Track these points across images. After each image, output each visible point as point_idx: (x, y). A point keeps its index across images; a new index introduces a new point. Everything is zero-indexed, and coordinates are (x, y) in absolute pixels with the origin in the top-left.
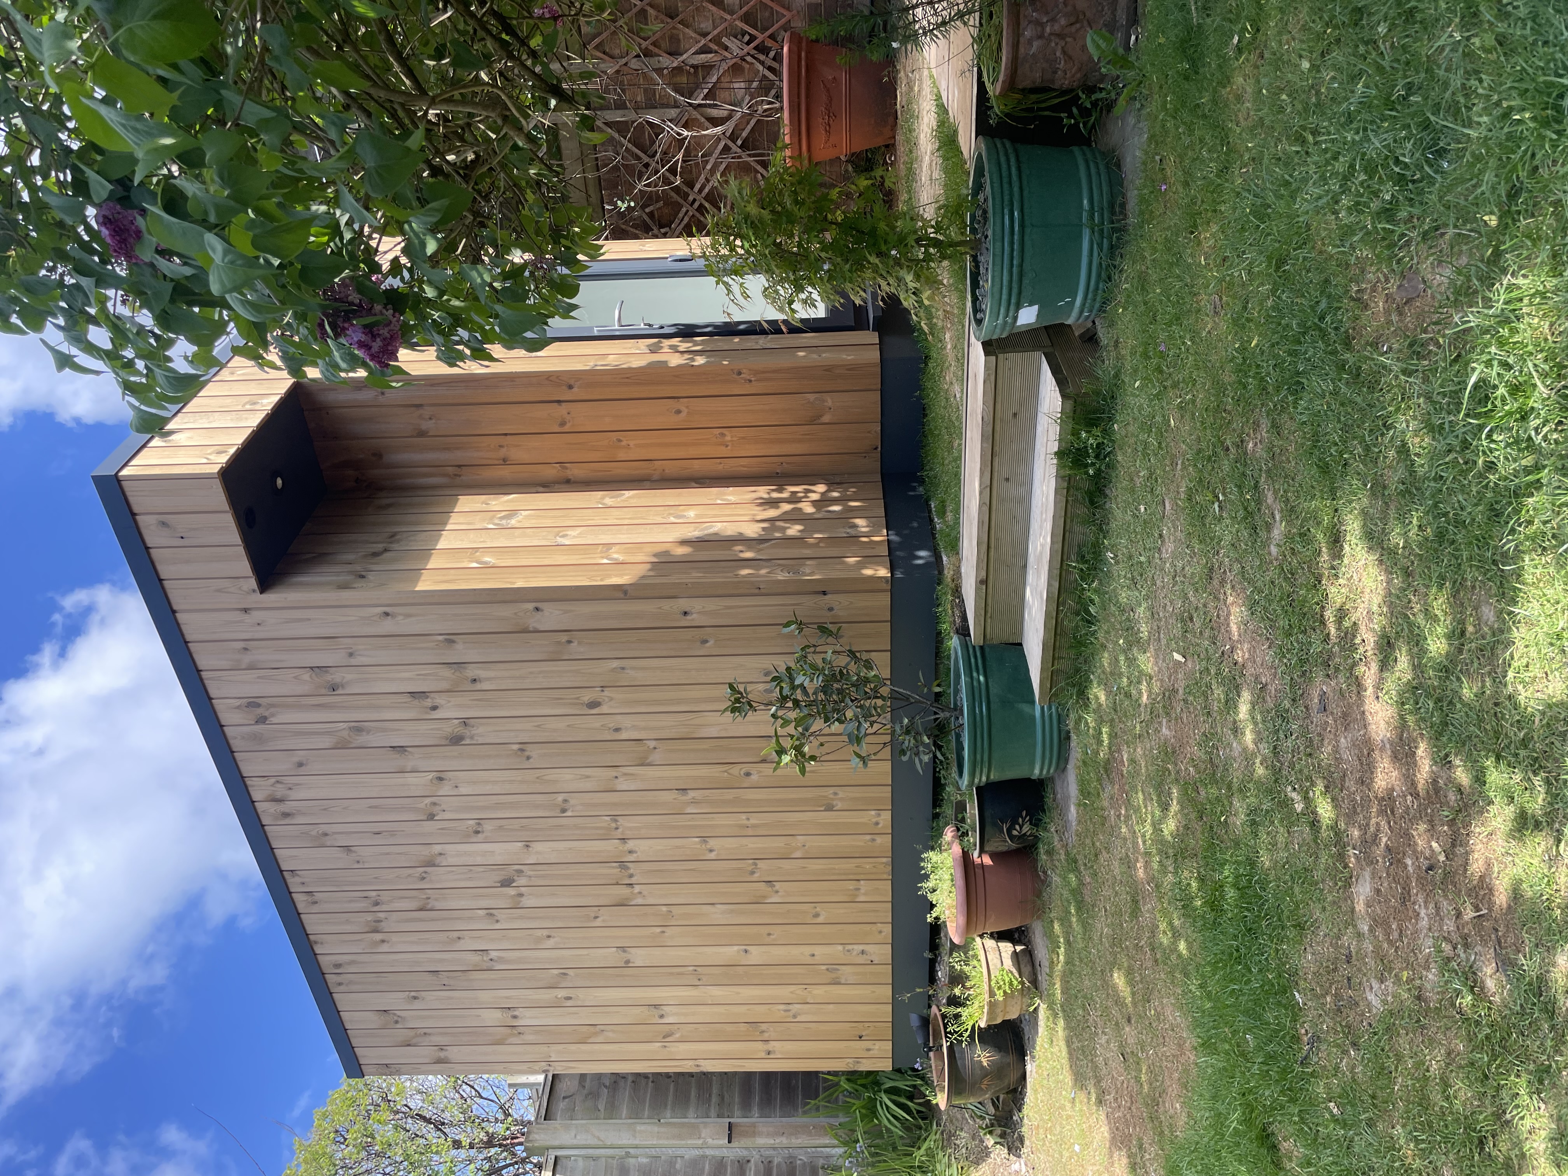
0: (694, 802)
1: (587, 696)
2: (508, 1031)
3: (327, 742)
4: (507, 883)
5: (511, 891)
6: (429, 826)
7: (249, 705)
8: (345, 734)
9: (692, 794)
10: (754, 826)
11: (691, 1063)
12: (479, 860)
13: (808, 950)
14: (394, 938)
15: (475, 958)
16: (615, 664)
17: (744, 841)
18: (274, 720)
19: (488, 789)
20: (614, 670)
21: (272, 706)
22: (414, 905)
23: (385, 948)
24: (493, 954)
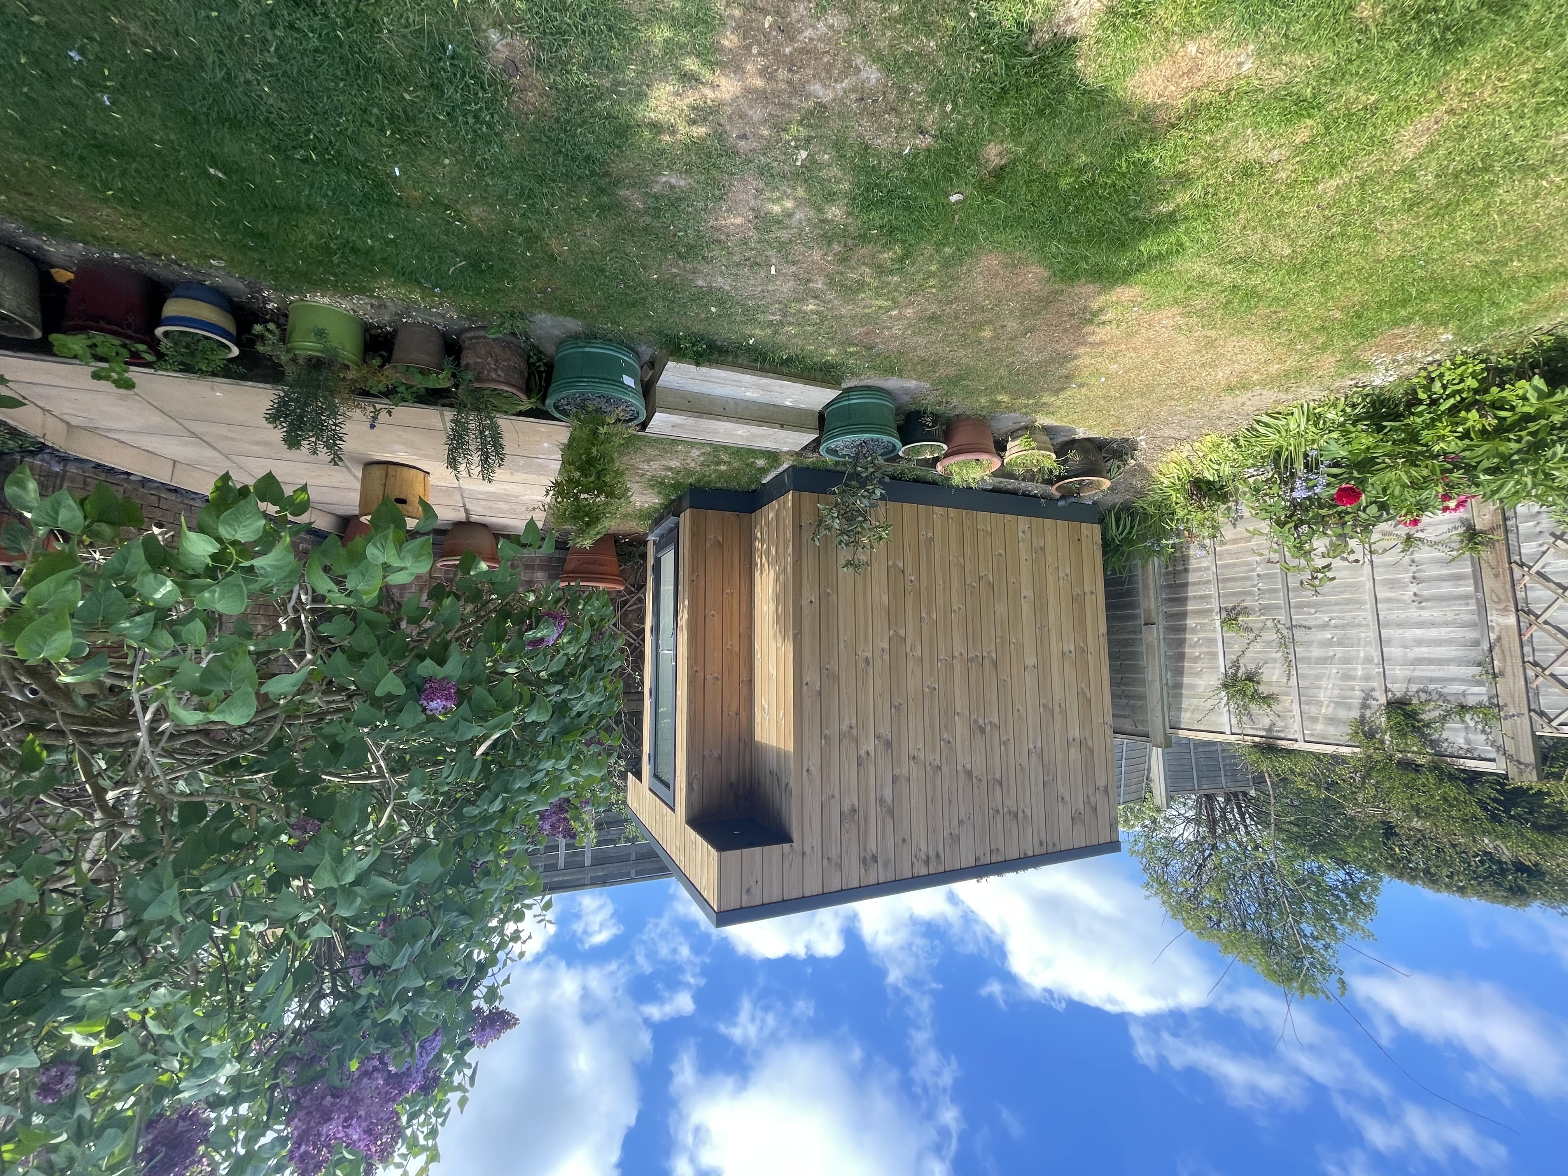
0: (929, 613)
1: (862, 664)
2: (1083, 745)
3: (889, 821)
4: (982, 730)
5: (988, 728)
6: (945, 769)
7: (864, 864)
8: (884, 810)
9: (924, 615)
10: (944, 582)
11: (1101, 639)
12: (967, 743)
13: (1023, 562)
14: (1021, 805)
15: (1034, 758)
16: (842, 645)
17: (953, 589)
18: (874, 850)
19: (920, 731)
20: (845, 647)
21: (865, 850)
22: (998, 789)
23: (1028, 811)
24: (1031, 746)
